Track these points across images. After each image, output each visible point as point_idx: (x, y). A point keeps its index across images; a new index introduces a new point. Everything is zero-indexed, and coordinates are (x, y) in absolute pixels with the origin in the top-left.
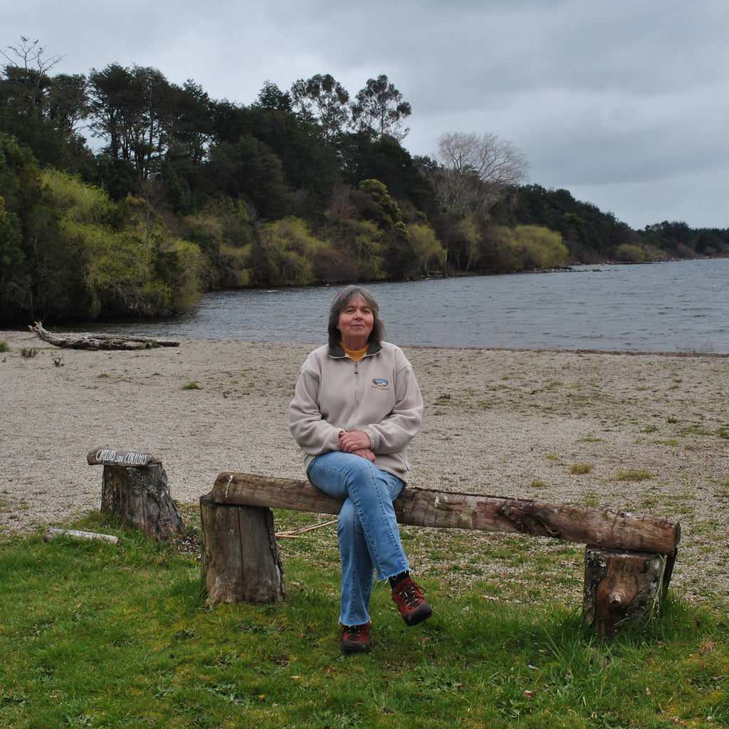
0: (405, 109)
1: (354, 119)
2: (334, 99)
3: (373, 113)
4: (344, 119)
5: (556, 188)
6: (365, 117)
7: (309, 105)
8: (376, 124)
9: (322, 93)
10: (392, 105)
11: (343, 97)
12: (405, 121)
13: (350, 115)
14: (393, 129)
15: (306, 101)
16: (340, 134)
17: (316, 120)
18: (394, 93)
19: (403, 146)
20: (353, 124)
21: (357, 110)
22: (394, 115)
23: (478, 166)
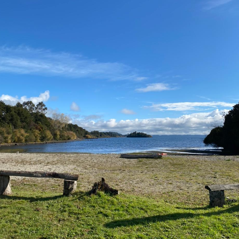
0: (46, 109)
1: (36, 110)
2: (32, 106)
3: (40, 109)
4: (33, 110)
5: (75, 124)
6: (38, 110)
7: (26, 107)
8: (40, 111)
9: (29, 104)
10: (44, 108)
11: (34, 105)
12: (46, 111)
13: (35, 109)
14: (43, 112)
15: (26, 106)
16: (32, 112)
17: (28, 110)
18: (44, 105)
19: (45, 115)
20: (35, 111)
21: (36, 108)
22: (44, 110)
23: (60, 120)
